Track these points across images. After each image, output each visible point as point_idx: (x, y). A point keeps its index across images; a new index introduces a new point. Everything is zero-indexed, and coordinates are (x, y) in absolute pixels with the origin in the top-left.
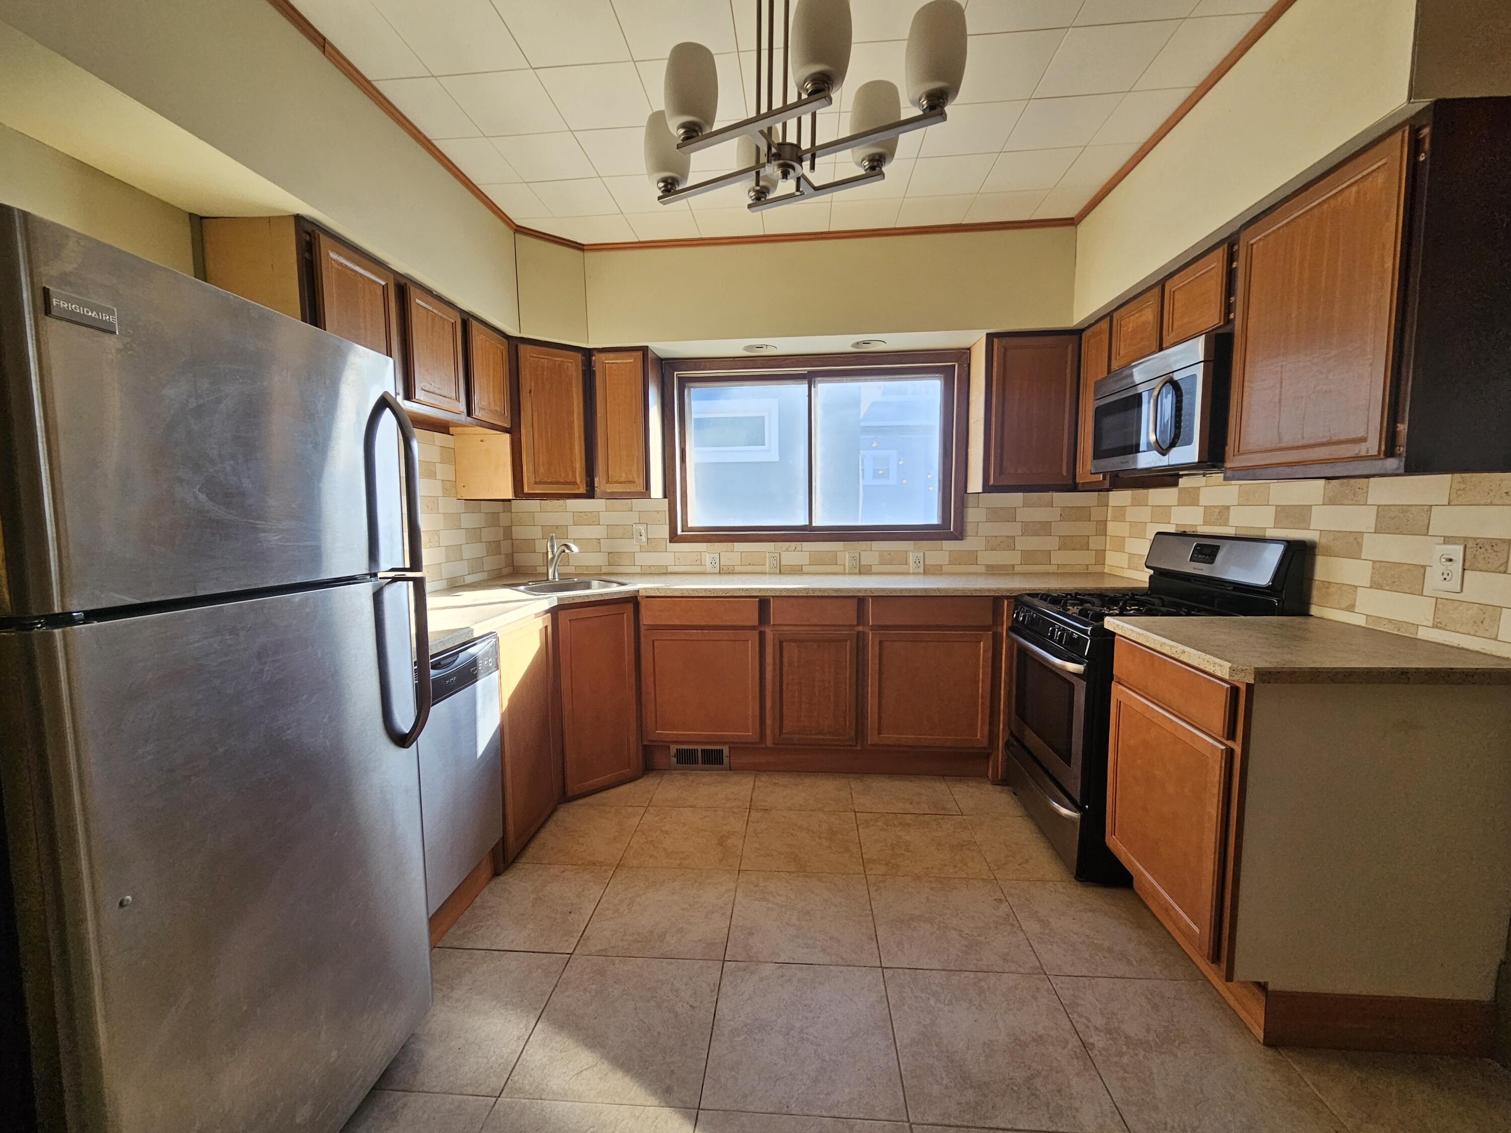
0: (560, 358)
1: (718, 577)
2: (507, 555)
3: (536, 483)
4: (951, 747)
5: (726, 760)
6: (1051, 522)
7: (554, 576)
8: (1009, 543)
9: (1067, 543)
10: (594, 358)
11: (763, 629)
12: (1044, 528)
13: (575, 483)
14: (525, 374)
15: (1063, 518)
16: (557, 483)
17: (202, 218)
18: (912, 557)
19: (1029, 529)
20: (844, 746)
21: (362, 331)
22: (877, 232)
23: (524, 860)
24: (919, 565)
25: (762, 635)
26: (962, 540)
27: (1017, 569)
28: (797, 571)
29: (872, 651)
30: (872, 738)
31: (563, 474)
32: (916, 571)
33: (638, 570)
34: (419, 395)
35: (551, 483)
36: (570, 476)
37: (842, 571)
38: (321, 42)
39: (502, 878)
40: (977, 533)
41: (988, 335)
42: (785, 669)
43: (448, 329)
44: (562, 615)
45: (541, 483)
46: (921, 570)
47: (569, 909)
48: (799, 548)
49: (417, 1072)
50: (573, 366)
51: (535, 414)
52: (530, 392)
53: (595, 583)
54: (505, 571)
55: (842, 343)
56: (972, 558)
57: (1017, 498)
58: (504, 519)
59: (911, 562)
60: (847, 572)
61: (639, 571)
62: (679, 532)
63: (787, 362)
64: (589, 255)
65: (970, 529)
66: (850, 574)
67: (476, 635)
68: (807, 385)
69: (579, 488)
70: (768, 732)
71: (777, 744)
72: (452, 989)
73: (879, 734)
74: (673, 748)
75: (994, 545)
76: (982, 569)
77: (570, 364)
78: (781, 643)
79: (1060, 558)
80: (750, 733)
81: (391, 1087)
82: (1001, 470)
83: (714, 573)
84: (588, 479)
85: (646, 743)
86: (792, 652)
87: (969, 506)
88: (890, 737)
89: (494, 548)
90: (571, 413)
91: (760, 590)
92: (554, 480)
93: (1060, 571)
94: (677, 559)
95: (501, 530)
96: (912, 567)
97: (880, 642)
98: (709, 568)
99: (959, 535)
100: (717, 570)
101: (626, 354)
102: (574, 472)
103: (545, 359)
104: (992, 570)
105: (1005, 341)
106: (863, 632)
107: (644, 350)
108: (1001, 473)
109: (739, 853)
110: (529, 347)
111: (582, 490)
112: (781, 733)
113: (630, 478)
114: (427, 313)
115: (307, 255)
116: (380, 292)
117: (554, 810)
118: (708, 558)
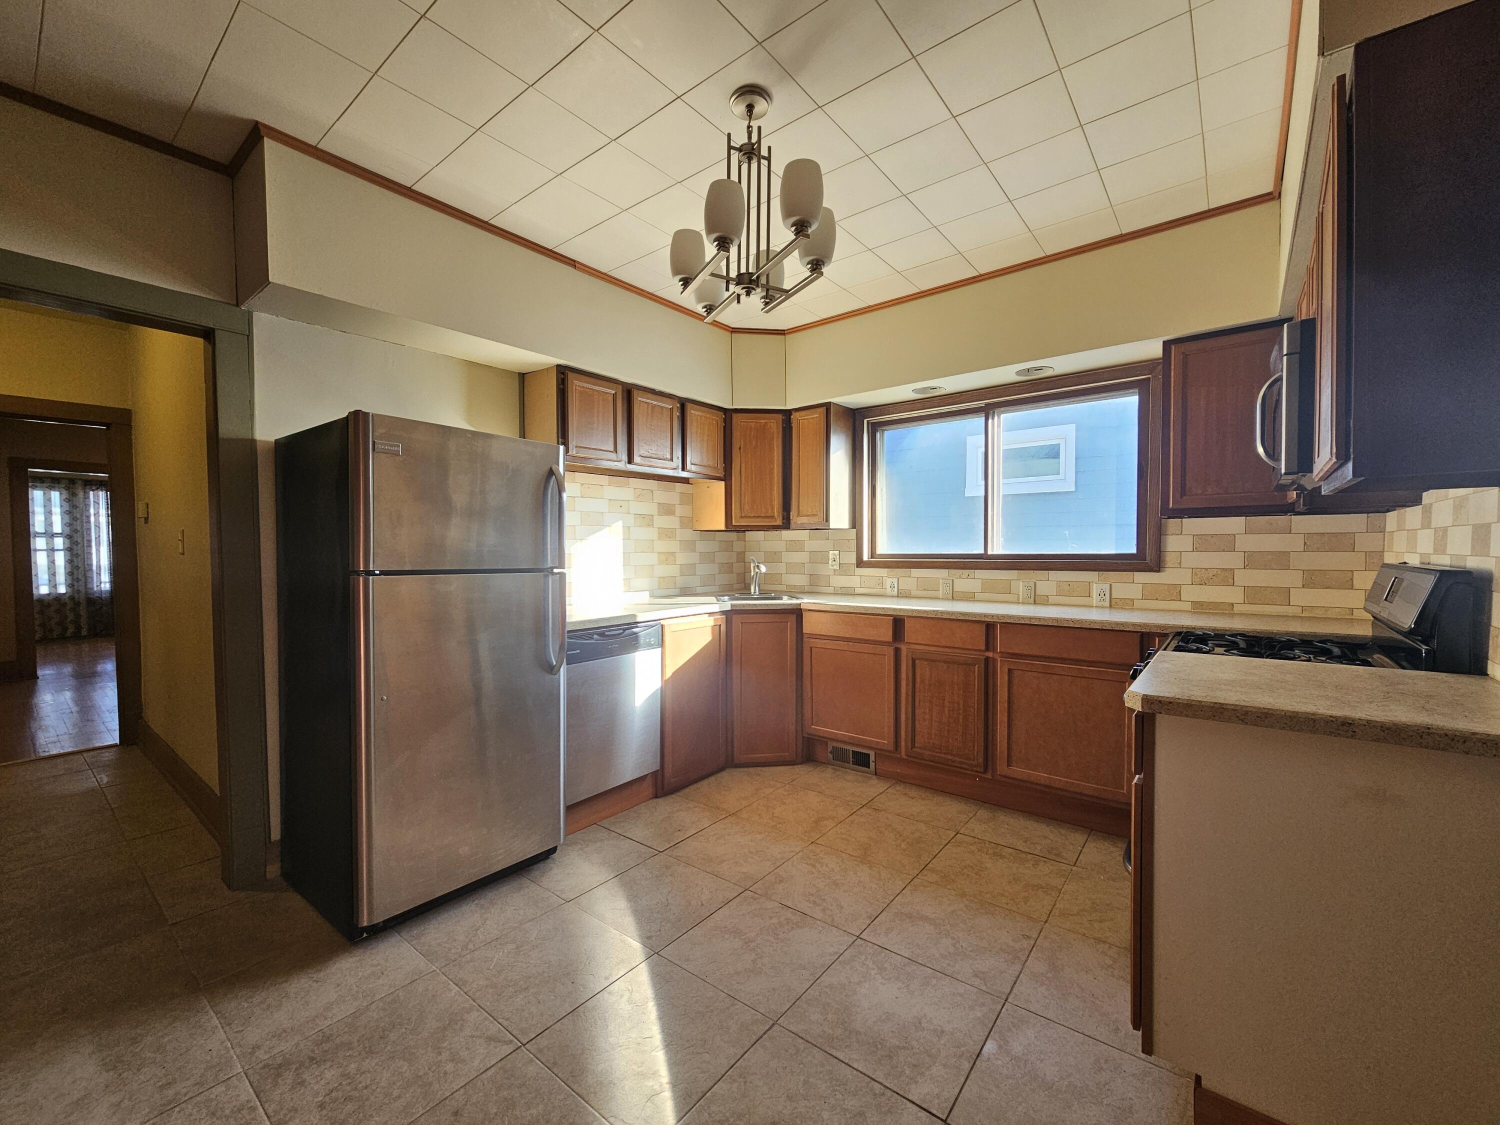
0: (763, 420)
1: (895, 600)
2: (738, 574)
3: (742, 517)
4: (1092, 796)
5: (872, 765)
6: (1289, 553)
7: (755, 590)
8: (1226, 577)
9: (1312, 580)
10: (792, 417)
11: (899, 646)
12: (1281, 560)
13: (773, 517)
14: (736, 434)
15: (1307, 548)
16: (759, 517)
17: (524, 374)
18: (1095, 589)
19: (1252, 560)
20: (973, 770)
21: (595, 425)
22: (1030, 264)
23: (679, 794)
24: (1104, 598)
25: (897, 651)
26: (1159, 571)
27: (1237, 609)
28: (969, 597)
29: (1001, 679)
30: (1002, 768)
31: (764, 511)
32: (1100, 604)
33: (831, 590)
34: (637, 459)
35: (754, 517)
36: (770, 511)
37: (1016, 600)
38: (573, 263)
39: (659, 800)
40: (1180, 564)
41: (1164, 342)
42: (917, 685)
43: (667, 414)
44: (736, 619)
45: (746, 517)
46: (1107, 604)
47: (680, 828)
48: (972, 576)
49: (543, 876)
50: (775, 425)
51: (743, 465)
52: (740, 448)
53: (785, 598)
54: (736, 586)
55: (1007, 374)
56: (1174, 592)
57: (1234, 524)
58: (738, 547)
59: (1095, 594)
60: (1021, 601)
61: (832, 592)
62: (865, 558)
63: (962, 398)
64: (788, 337)
65: (1170, 559)
66: (1023, 603)
67: (638, 620)
68: (984, 418)
69: (776, 520)
70: (903, 744)
71: (910, 757)
72: (588, 846)
73: (1009, 764)
74: (831, 745)
75: (1203, 578)
76: (1188, 606)
77: (772, 424)
78: (914, 661)
79: (1302, 598)
80: (886, 742)
81: (530, 878)
82: (1183, 490)
83: (893, 596)
84: (785, 514)
85: (806, 735)
86: (924, 670)
87: (1169, 533)
88: (1019, 771)
89: (727, 568)
90: (772, 462)
91: (894, 610)
92: (756, 515)
93: (1305, 614)
94: (863, 582)
95: (735, 554)
96: (1095, 599)
97: (1009, 670)
98: (889, 591)
99: (1157, 566)
100: (895, 593)
101: (813, 410)
102: (773, 508)
103: (752, 422)
104: (1199, 607)
105: (1183, 347)
106: (993, 658)
107: (827, 406)
108: (1183, 493)
109: (824, 832)
110: (740, 415)
111: (779, 522)
112: (913, 746)
113: (814, 513)
114: (648, 405)
115: (561, 386)
116: (611, 398)
117: (721, 769)
118: (888, 582)
